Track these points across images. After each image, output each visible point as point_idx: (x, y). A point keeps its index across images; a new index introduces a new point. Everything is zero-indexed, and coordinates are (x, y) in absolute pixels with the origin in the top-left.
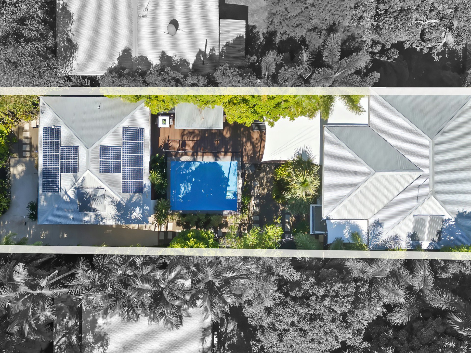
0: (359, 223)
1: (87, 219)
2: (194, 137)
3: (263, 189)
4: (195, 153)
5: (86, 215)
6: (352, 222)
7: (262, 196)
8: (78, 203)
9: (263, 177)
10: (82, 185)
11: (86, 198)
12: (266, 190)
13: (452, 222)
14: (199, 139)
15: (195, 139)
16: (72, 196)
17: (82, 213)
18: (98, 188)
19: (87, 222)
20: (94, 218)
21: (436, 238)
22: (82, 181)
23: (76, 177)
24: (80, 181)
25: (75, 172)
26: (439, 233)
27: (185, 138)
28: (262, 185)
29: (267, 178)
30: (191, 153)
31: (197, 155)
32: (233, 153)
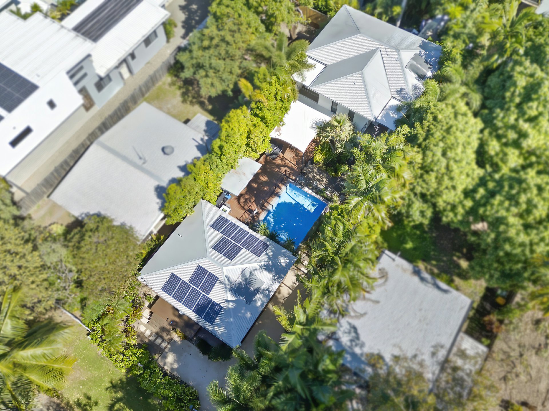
0: (390, 104)
1: (259, 304)
2: (250, 201)
3: (322, 181)
4: (263, 208)
5: (256, 301)
6: (387, 107)
7: (328, 185)
8: (242, 298)
9: (314, 176)
10: (231, 283)
11: (243, 288)
12: (325, 180)
13: (423, 52)
14: (254, 198)
15: (252, 201)
16: (234, 299)
17: (253, 303)
18: (242, 272)
19: (262, 305)
20: (263, 297)
21: (429, 66)
22: (229, 280)
23: (221, 283)
24: (227, 282)
25: (217, 280)
26: (426, 62)
27: (246, 207)
28: (318, 180)
29: (316, 173)
30: (261, 211)
31: (265, 207)
32: (281, 183)
